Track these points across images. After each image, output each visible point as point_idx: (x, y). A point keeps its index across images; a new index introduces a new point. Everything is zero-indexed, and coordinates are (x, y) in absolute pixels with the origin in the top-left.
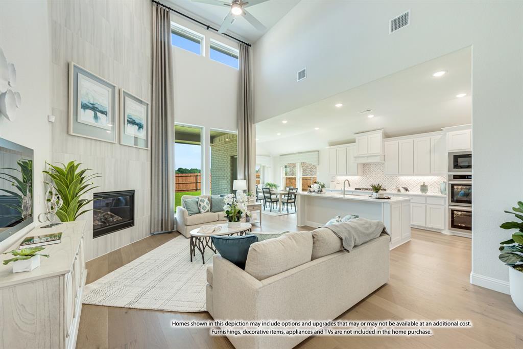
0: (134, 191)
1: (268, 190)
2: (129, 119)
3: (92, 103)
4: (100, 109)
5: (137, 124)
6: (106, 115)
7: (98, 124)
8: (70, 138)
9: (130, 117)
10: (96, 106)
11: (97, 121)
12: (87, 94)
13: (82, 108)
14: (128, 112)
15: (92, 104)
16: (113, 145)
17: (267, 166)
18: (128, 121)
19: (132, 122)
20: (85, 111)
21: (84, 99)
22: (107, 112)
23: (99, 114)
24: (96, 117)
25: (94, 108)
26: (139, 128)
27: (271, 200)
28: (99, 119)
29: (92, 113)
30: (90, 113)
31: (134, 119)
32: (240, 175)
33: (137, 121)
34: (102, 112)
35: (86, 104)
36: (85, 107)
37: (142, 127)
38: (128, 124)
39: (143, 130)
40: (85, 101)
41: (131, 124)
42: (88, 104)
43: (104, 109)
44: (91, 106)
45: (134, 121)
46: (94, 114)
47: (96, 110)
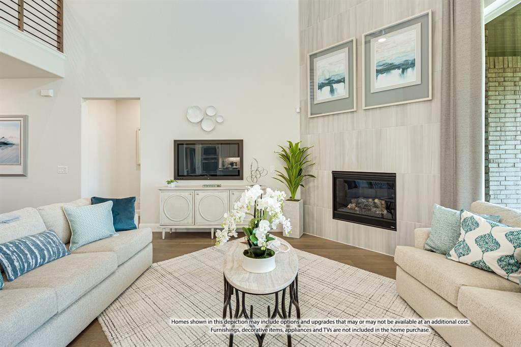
2: (380, 68)
3: (328, 78)
4: (336, 79)
5: (398, 67)
6: (344, 82)
9: (383, 63)
10: (331, 79)
12: (323, 72)
13: (318, 89)
14: (376, 58)
15: (328, 80)
16: (355, 114)
18: (378, 71)
19: (387, 69)
21: (321, 79)
22: (344, 78)
24: (332, 91)
25: (330, 83)
26: (404, 70)
31: (390, 62)
34: (339, 82)
35: (322, 83)
36: (321, 87)
37: (413, 64)
38: (377, 76)
39: (413, 70)
40: (322, 81)
41: (383, 73)
42: (324, 82)
43: (340, 76)
44: (327, 82)
45: (393, 64)
46: (331, 89)
47: (332, 83)
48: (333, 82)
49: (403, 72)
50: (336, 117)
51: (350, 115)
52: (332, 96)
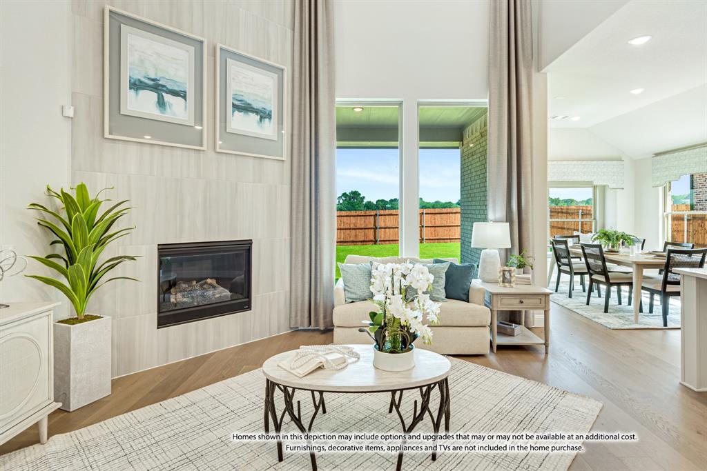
0: (249, 243)
1: (596, 251)
2: (237, 103)
3: (153, 77)
4: (169, 88)
5: (256, 112)
6: (185, 97)
7: (167, 116)
8: (107, 145)
9: (240, 98)
10: (160, 83)
11: (165, 109)
12: (142, 61)
13: (130, 88)
14: (233, 88)
15: (153, 80)
16: (202, 154)
17: (614, 186)
18: (234, 106)
19: (245, 108)
20: (137, 94)
21: (136, 72)
22: (185, 92)
23: (167, 97)
24: (161, 103)
25: (156, 87)
26: (261, 118)
27: (607, 278)
28: (168, 107)
29: (153, 96)
30: (151, 97)
31: (248, 102)
32: (496, 209)
33: (255, 106)
34: (175, 93)
35: (139, 80)
36: (137, 86)
37: (269, 116)
38: (233, 112)
39: (270, 122)
40: (139, 75)
41: (241, 112)
42: (143, 79)
43: (178, 86)
44: (151, 83)
45: (250, 105)
46: (158, 98)
47: (162, 90)
48: (164, 89)
49: (261, 120)
50: (167, 151)
51: (192, 154)
52: (162, 112)
